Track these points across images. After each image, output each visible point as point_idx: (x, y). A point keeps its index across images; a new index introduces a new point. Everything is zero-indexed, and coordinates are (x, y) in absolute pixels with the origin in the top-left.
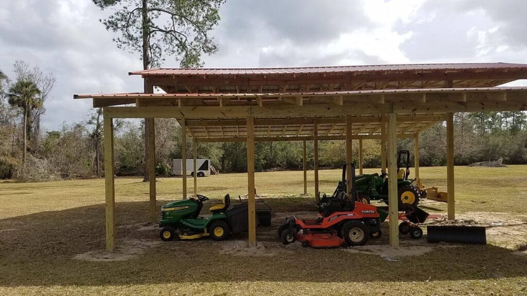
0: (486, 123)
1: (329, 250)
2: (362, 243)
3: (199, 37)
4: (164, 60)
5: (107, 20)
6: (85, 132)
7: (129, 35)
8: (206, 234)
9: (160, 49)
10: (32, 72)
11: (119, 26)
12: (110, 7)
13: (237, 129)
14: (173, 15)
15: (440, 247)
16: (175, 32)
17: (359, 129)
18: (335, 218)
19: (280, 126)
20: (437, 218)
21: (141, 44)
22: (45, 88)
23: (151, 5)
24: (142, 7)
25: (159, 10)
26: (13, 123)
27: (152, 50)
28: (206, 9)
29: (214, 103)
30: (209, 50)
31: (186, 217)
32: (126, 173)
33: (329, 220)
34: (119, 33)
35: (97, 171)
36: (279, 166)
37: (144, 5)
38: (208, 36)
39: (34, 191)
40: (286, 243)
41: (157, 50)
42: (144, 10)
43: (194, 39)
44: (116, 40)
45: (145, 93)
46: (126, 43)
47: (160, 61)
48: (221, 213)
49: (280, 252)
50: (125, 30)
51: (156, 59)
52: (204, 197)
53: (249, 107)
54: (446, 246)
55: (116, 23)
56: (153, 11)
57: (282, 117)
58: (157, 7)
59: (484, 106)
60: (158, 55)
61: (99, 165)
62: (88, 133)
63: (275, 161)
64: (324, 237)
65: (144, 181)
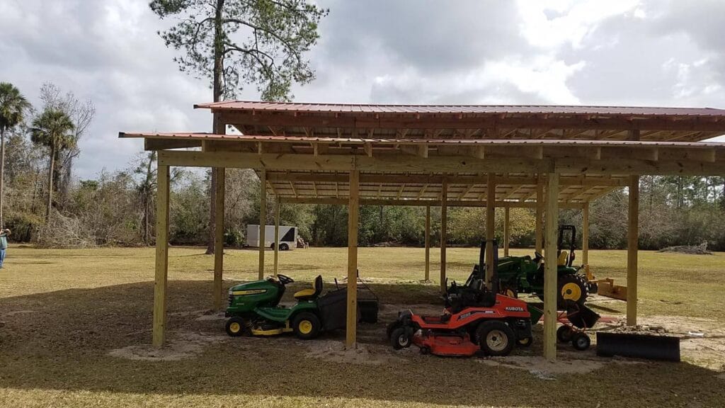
0: (685, 192)
1: (457, 360)
2: (505, 353)
3: (289, 59)
4: (241, 89)
5: (167, 33)
6: (132, 184)
7: (196, 54)
8: (288, 329)
9: (237, 75)
10: (65, 99)
11: (183, 41)
12: (172, 15)
13: (336, 187)
14: (256, 29)
15: (615, 363)
16: (258, 52)
17: (505, 193)
18: (467, 316)
19: (394, 184)
20: (611, 322)
21: (212, 66)
22: (81, 121)
23: (227, 14)
24: (214, 17)
25: (238, 22)
26: (35, 167)
27: (226, 75)
28: (301, 22)
29: (306, 150)
30: (302, 78)
31: (261, 304)
32: (184, 241)
33: (460, 317)
34: (183, 51)
35: (145, 236)
36: (391, 239)
37: (218, 14)
38: (301, 59)
39: (60, 260)
40: (398, 347)
41: (233, 75)
42: (218, 21)
43: (282, 62)
44: (178, 60)
45: (214, 133)
46: (191, 64)
47: (236, 91)
48: (310, 302)
49: (389, 360)
50: (191, 47)
51: (230, 88)
52: (288, 278)
53: (354, 157)
54: (623, 362)
55: (180, 37)
56: (230, 23)
57: (399, 173)
58: (234, 17)
59: (683, 168)
60: (233, 82)
61: (147, 229)
62: (135, 184)
63: (387, 233)
64: (451, 342)
65: (207, 253)
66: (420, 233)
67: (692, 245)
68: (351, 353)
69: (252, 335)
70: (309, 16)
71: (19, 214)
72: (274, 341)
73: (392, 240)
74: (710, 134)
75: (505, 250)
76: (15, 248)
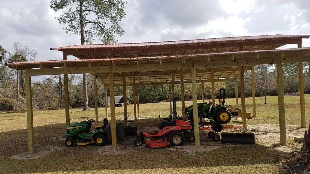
0: (293, 70)
1: (159, 149)
2: (181, 144)
3: (114, 25)
4: (94, 40)
5: (59, 18)
6: (54, 83)
7: (73, 26)
8: (93, 142)
9: (92, 33)
10: (24, 49)
11: (67, 20)
12: (60, 10)
14: (98, 13)
15: (226, 146)
16: (100, 23)
17: (201, 76)
18: (165, 130)
19: (154, 76)
20: (237, 128)
21: (80, 30)
22: (31, 57)
23: (85, 8)
24: (79, 9)
25: (90, 11)
26: (13, 79)
27: (87, 34)
28: (116, 8)
30: (120, 33)
31: (81, 132)
32: (78, 106)
33: (162, 131)
34: (67, 25)
35: (60, 104)
37: (81, 8)
38: (119, 25)
40: (136, 146)
41: (90, 34)
42: (81, 11)
43: (111, 27)
44: (65, 29)
46: (71, 30)
47: (92, 41)
48: (101, 129)
49: (129, 152)
50: (71, 23)
51: (89, 39)
52: (93, 120)
53: (110, 66)
54: (229, 145)
55: (65, 19)
56: (87, 11)
57: (153, 71)
58: (88, 9)
59: (248, 62)
60: (90, 37)
61: (61, 102)
62: (55, 83)
63: (165, 96)
64: (158, 142)
65: (83, 110)
66: (179, 95)
67: (296, 92)
68: (113, 150)
69: (76, 146)
70: (119, 5)
71: (6, 99)
72: (85, 148)
73: (168, 99)
74: (279, 45)
75: (203, 101)
76: (5, 113)
